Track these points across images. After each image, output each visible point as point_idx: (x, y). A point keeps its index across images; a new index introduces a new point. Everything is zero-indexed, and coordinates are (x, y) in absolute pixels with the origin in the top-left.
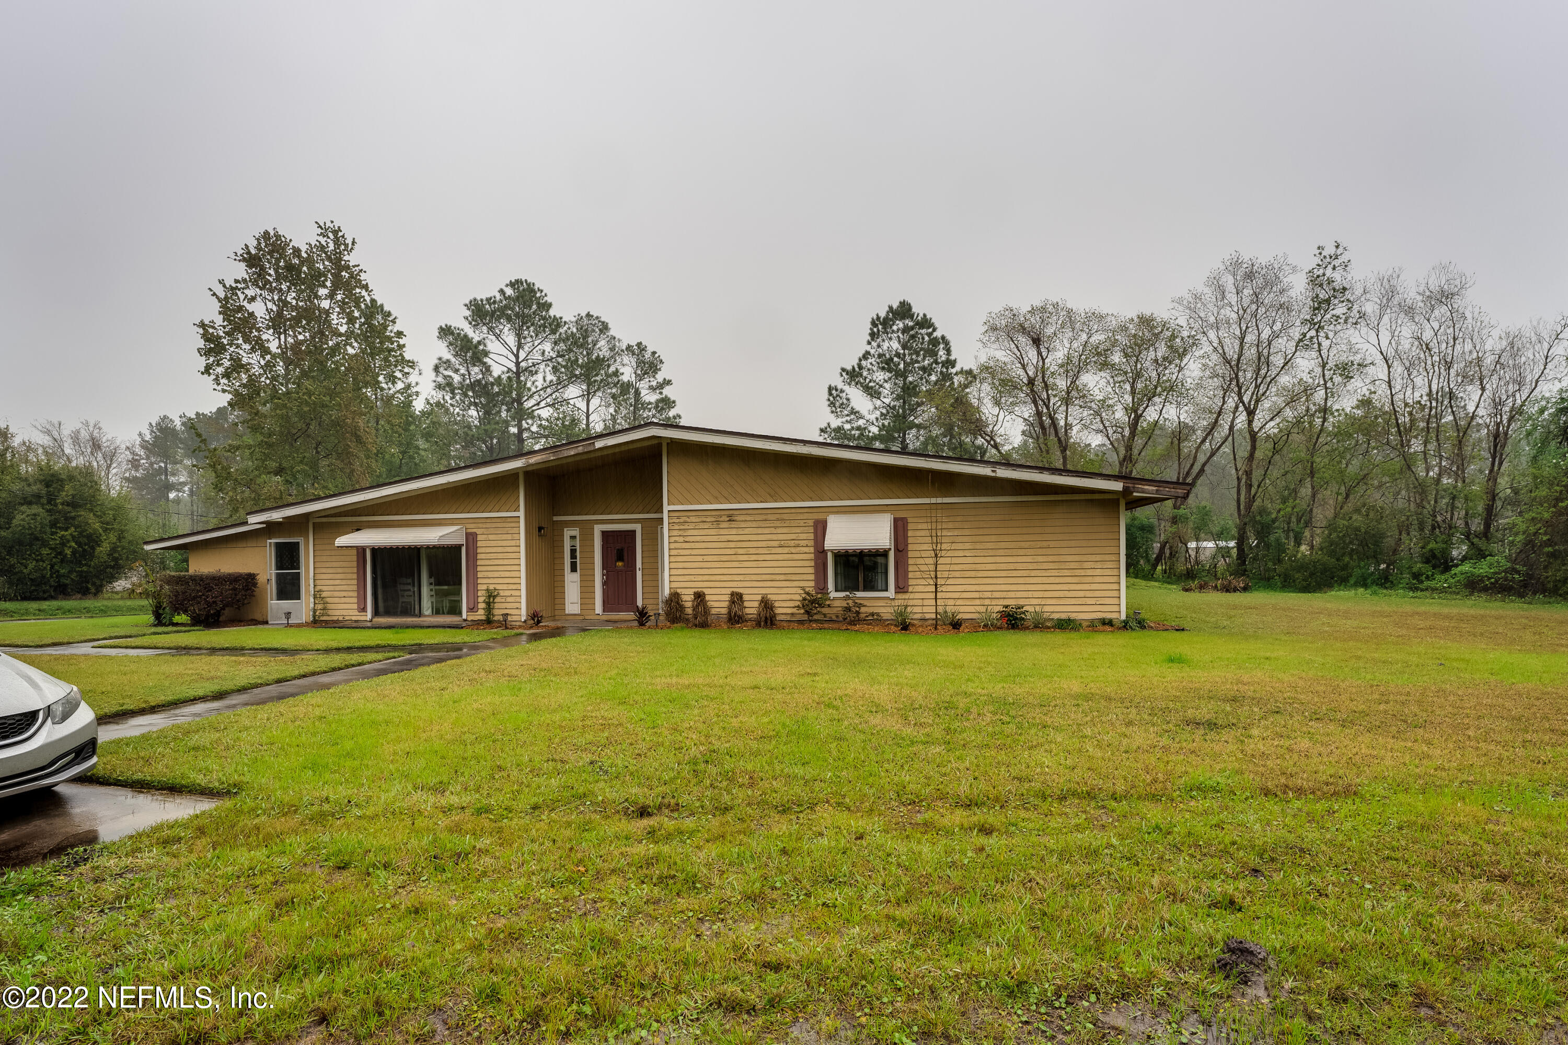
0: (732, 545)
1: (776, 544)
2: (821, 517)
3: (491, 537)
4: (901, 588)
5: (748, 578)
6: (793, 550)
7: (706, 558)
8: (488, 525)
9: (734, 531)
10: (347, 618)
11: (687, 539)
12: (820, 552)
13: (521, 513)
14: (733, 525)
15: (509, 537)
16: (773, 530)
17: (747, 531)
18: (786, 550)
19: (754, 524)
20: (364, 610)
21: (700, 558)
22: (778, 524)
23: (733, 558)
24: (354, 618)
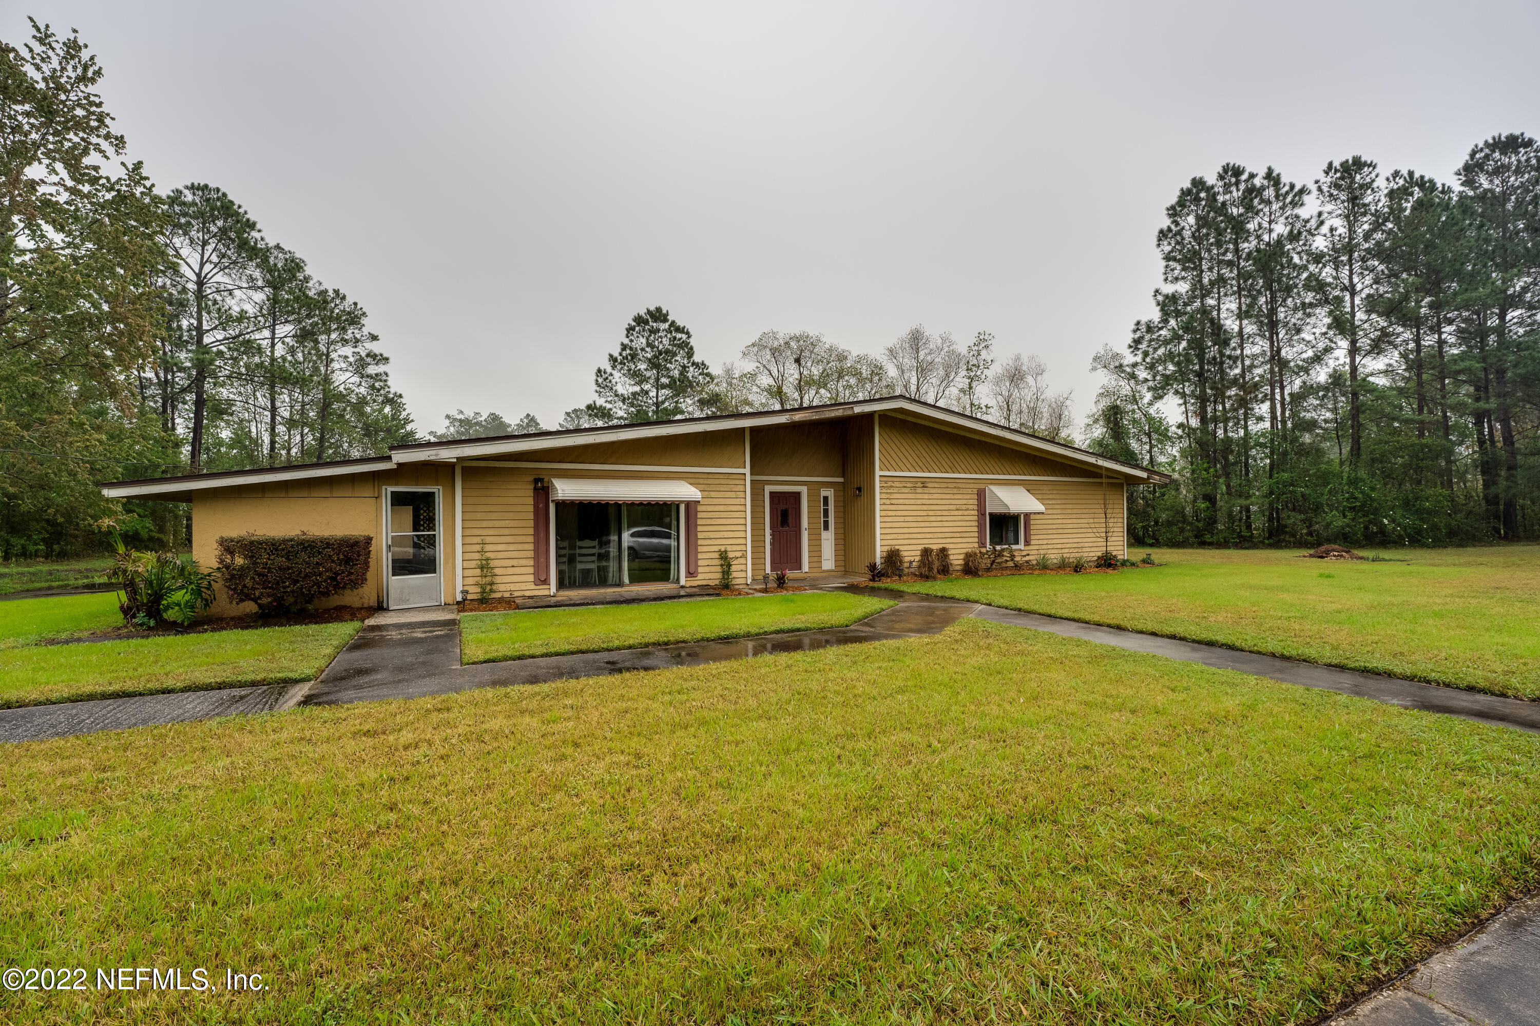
0: (925, 507)
1: (953, 507)
2: (982, 486)
3: (713, 494)
4: (1027, 543)
5: (936, 536)
6: (965, 513)
7: (907, 519)
8: (709, 481)
9: (926, 496)
10: (516, 594)
11: (893, 502)
12: (981, 512)
13: (747, 471)
14: (926, 490)
15: (733, 495)
16: (951, 496)
17: (935, 496)
18: (960, 513)
19: (940, 491)
20: (546, 582)
21: (902, 519)
22: (955, 491)
23: (926, 519)
24: (528, 594)
